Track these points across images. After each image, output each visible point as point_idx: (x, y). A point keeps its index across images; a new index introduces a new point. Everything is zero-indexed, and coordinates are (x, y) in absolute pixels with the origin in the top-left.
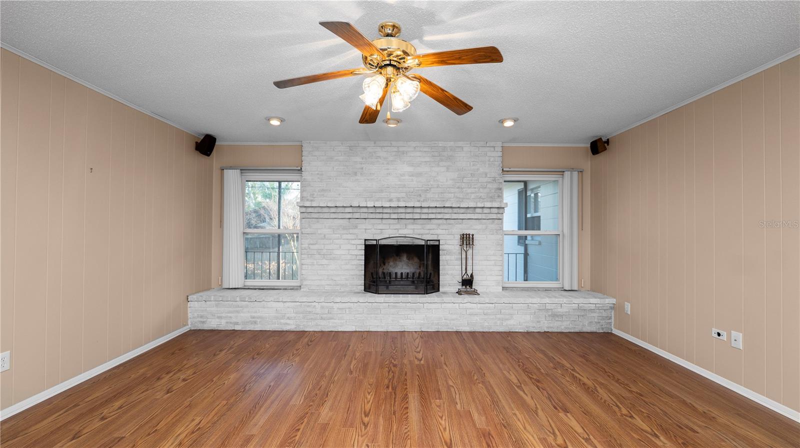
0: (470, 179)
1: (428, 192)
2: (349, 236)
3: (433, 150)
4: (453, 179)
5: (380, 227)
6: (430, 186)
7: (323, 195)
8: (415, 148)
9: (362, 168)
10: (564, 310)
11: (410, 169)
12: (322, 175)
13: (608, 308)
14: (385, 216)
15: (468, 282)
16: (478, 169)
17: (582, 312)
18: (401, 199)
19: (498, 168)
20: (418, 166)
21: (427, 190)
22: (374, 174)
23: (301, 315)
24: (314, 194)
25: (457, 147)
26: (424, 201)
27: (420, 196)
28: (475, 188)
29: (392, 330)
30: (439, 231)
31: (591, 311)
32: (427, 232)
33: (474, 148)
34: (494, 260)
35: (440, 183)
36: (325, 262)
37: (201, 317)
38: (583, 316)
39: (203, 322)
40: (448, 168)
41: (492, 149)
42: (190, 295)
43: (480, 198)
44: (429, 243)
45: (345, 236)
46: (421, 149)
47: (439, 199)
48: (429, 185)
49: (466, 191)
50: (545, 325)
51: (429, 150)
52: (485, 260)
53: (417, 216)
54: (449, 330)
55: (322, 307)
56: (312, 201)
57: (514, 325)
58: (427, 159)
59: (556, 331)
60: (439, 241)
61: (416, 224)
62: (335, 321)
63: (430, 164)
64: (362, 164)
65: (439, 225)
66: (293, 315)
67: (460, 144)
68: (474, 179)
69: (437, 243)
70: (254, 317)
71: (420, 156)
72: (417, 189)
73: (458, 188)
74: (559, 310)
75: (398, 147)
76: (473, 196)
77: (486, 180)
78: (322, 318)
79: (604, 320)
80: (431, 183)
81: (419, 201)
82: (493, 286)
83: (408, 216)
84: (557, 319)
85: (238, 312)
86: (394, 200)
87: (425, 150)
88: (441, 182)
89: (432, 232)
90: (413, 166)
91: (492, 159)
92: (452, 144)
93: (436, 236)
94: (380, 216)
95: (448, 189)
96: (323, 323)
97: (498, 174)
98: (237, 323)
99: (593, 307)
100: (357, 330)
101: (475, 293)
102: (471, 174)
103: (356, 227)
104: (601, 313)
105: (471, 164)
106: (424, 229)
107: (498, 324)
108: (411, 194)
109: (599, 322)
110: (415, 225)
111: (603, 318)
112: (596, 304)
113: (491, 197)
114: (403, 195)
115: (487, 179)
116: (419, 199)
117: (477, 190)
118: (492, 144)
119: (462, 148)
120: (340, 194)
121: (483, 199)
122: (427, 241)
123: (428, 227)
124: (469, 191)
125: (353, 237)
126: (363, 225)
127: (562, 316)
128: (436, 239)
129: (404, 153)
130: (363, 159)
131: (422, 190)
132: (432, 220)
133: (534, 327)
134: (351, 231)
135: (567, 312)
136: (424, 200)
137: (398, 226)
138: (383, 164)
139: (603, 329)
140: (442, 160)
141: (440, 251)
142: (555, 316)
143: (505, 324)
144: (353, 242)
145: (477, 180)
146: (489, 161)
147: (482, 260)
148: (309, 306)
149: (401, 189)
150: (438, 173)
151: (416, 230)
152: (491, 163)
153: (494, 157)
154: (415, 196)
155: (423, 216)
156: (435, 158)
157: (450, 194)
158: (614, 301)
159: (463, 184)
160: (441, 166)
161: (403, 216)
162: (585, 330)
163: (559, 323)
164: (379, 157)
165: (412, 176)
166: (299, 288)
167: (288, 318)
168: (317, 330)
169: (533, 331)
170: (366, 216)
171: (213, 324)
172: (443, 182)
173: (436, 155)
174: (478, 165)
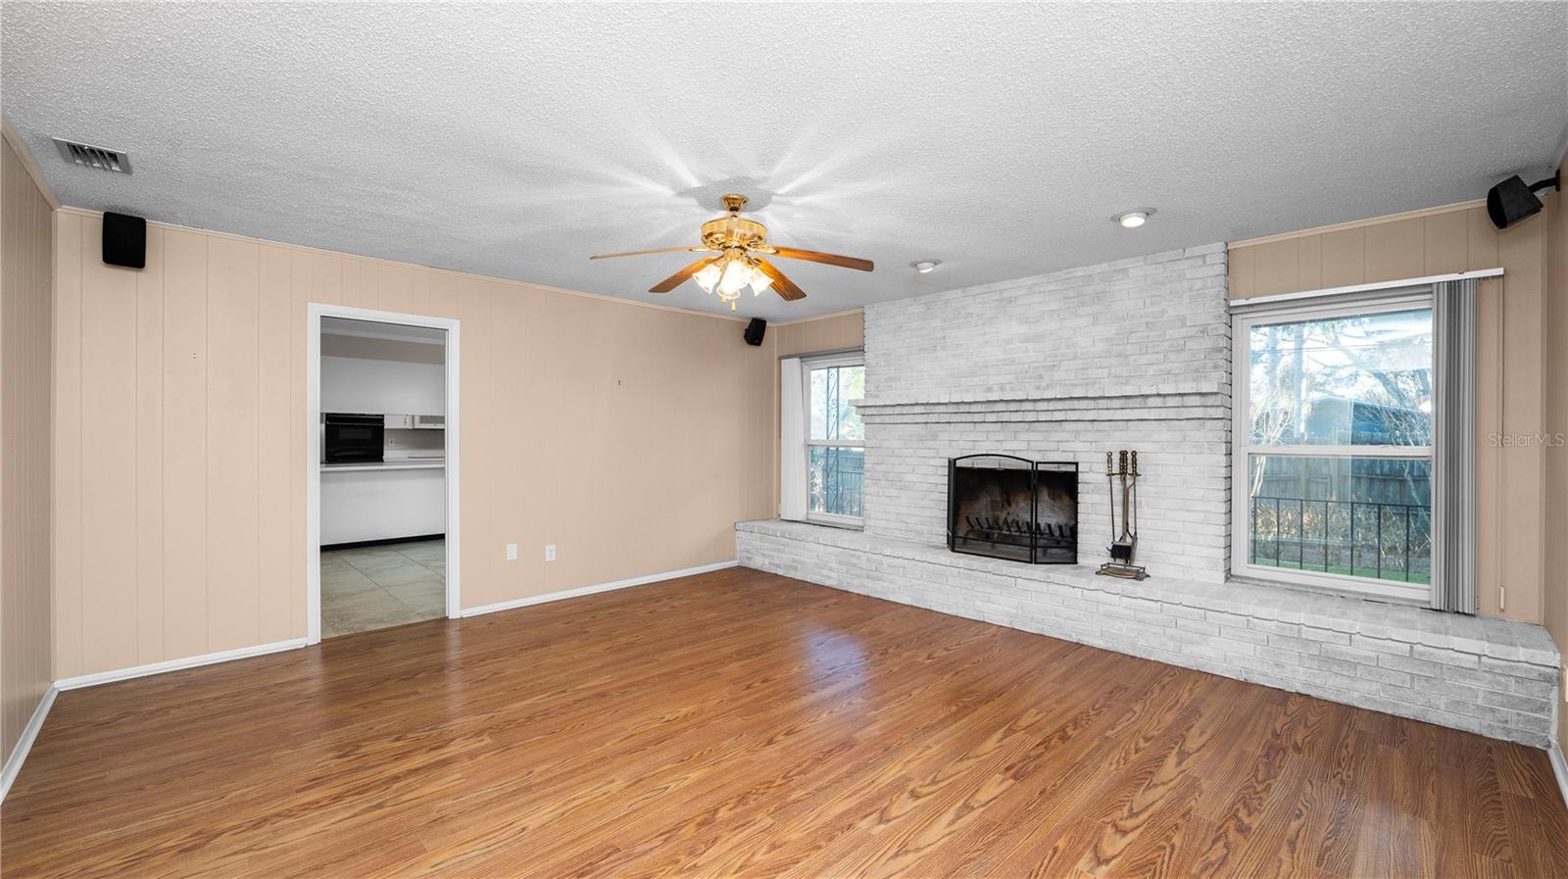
0: (1145, 334)
1: (1056, 368)
2: (926, 453)
3: (1065, 286)
4: (1107, 339)
5: (972, 437)
6: (1059, 358)
7: (891, 386)
8: (1030, 289)
9: (944, 338)
10: (1363, 649)
11: (1023, 329)
12: (889, 355)
13: (1534, 675)
14: (977, 418)
15: (1123, 551)
16: (1163, 312)
17: (1430, 669)
18: (1007, 386)
19: (1214, 303)
20: (1037, 321)
21: (1055, 366)
22: (961, 345)
23: (844, 568)
24: (879, 386)
25: (1115, 271)
26: (1047, 387)
27: (1041, 377)
28: (1158, 353)
29: (964, 616)
30: (1077, 446)
31: (1461, 671)
32: (1054, 446)
33: (1154, 266)
34: (1202, 512)
35: (1079, 351)
36: (893, 492)
37: (748, 551)
38: (1428, 679)
39: (749, 559)
40: (1095, 319)
41: (1200, 262)
42: (739, 522)
43: (1169, 373)
44: (1041, 467)
45: (921, 453)
46: (1041, 289)
47: (1076, 382)
48: (1056, 356)
49: (1135, 361)
50: (1297, 677)
51: (1059, 288)
52: (1180, 509)
53: (1031, 417)
54: (1062, 638)
55: (868, 560)
56: (876, 396)
57: (1210, 659)
58: (1054, 306)
59: (1333, 698)
60: (1077, 464)
61: (1033, 431)
62: (886, 584)
63: (1059, 315)
64: (943, 330)
65: (1078, 432)
66: (835, 565)
67: (1121, 264)
68: (1153, 333)
69: (1072, 468)
70: (794, 561)
71: (1040, 303)
72: (1035, 364)
73: (1119, 356)
74: (1344, 649)
75: (1001, 291)
76: (1151, 371)
77: (1183, 332)
78: (868, 577)
79: (1513, 707)
80: (1063, 351)
81: (1038, 388)
82: (1202, 569)
83: (1015, 417)
84: (1336, 669)
85: (779, 551)
86: (995, 388)
87: (1050, 288)
88: (1082, 348)
89: (1063, 446)
90: (1027, 322)
91: (1198, 284)
92: (1104, 266)
93: (1072, 454)
94: (969, 418)
95: (1097, 360)
96: (870, 584)
97: (1215, 317)
98: (778, 566)
99: (1469, 661)
100: (914, 604)
101: (1140, 575)
102: (1147, 323)
103: (935, 438)
104: (1499, 683)
105: (1148, 301)
106: (1048, 441)
107: (1170, 649)
108: (1023, 375)
109: (1492, 711)
110: (1031, 434)
111: (1511, 702)
112: (1479, 656)
113: (1197, 371)
114: (1011, 378)
115: (1185, 330)
116: (1039, 384)
117: (1161, 356)
118: (1200, 250)
119: (1125, 271)
120: (912, 384)
121: (1177, 375)
122: (1037, 463)
123: (1056, 436)
124: (1143, 360)
125: (931, 453)
126: (946, 434)
127: (1353, 665)
128: (1072, 461)
129: (1011, 301)
130: (945, 321)
131: (1043, 367)
132: (1063, 423)
133: (1265, 675)
134: (929, 444)
135: (1368, 658)
136: (1048, 385)
137: (1001, 436)
138: (976, 325)
139: (1509, 732)
140: (1083, 304)
141: (1079, 485)
142: (1327, 660)
143: (1187, 650)
144: (932, 462)
145: (1160, 336)
146: (1190, 289)
147: (1172, 510)
148: (853, 556)
149: (1006, 367)
150: (1075, 331)
151: (1032, 444)
152: (1193, 293)
153: (1201, 278)
154: (1030, 378)
155: (1043, 417)
156: (1069, 300)
157: (1100, 371)
158: (1554, 658)
159: (1128, 347)
160: (1081, 316)
161: (1005, 417)
162: (1434, 718)
163: (1341, 682)
164: (970, 314)
165: (1026, 341)
166: (859, 529)
167: (830, 569)
168: (861, 593)
169: (1262, 683)
170: (947, 418)
171: (758, 563)
172: (1086, 347)
173: (1072, 295)
174: (1164, 303)
